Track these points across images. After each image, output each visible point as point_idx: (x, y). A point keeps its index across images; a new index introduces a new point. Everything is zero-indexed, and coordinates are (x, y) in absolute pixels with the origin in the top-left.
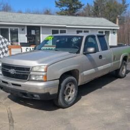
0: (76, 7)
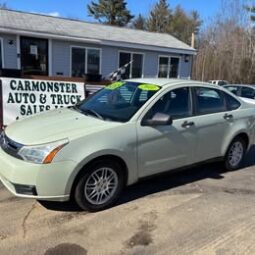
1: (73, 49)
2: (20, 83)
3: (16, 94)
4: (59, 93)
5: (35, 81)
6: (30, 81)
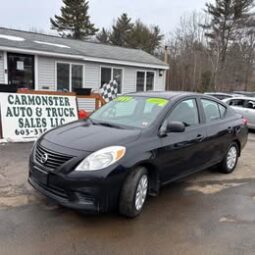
0: (84, 31)
1: (58, 65)
2: (17, 97)
3: (14, 108)
4: (54, 106)
5: (31, 96)
6: (26, 95)
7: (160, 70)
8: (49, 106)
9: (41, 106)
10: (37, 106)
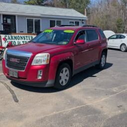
1: (27, 19)
2: (9, 37)
4: (26, 40)
5: (15, 36)
7: (83, 20)
8: (23, 40)
9: (20, 40)
10: (18, 40)
